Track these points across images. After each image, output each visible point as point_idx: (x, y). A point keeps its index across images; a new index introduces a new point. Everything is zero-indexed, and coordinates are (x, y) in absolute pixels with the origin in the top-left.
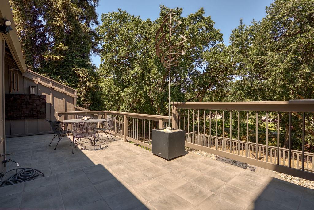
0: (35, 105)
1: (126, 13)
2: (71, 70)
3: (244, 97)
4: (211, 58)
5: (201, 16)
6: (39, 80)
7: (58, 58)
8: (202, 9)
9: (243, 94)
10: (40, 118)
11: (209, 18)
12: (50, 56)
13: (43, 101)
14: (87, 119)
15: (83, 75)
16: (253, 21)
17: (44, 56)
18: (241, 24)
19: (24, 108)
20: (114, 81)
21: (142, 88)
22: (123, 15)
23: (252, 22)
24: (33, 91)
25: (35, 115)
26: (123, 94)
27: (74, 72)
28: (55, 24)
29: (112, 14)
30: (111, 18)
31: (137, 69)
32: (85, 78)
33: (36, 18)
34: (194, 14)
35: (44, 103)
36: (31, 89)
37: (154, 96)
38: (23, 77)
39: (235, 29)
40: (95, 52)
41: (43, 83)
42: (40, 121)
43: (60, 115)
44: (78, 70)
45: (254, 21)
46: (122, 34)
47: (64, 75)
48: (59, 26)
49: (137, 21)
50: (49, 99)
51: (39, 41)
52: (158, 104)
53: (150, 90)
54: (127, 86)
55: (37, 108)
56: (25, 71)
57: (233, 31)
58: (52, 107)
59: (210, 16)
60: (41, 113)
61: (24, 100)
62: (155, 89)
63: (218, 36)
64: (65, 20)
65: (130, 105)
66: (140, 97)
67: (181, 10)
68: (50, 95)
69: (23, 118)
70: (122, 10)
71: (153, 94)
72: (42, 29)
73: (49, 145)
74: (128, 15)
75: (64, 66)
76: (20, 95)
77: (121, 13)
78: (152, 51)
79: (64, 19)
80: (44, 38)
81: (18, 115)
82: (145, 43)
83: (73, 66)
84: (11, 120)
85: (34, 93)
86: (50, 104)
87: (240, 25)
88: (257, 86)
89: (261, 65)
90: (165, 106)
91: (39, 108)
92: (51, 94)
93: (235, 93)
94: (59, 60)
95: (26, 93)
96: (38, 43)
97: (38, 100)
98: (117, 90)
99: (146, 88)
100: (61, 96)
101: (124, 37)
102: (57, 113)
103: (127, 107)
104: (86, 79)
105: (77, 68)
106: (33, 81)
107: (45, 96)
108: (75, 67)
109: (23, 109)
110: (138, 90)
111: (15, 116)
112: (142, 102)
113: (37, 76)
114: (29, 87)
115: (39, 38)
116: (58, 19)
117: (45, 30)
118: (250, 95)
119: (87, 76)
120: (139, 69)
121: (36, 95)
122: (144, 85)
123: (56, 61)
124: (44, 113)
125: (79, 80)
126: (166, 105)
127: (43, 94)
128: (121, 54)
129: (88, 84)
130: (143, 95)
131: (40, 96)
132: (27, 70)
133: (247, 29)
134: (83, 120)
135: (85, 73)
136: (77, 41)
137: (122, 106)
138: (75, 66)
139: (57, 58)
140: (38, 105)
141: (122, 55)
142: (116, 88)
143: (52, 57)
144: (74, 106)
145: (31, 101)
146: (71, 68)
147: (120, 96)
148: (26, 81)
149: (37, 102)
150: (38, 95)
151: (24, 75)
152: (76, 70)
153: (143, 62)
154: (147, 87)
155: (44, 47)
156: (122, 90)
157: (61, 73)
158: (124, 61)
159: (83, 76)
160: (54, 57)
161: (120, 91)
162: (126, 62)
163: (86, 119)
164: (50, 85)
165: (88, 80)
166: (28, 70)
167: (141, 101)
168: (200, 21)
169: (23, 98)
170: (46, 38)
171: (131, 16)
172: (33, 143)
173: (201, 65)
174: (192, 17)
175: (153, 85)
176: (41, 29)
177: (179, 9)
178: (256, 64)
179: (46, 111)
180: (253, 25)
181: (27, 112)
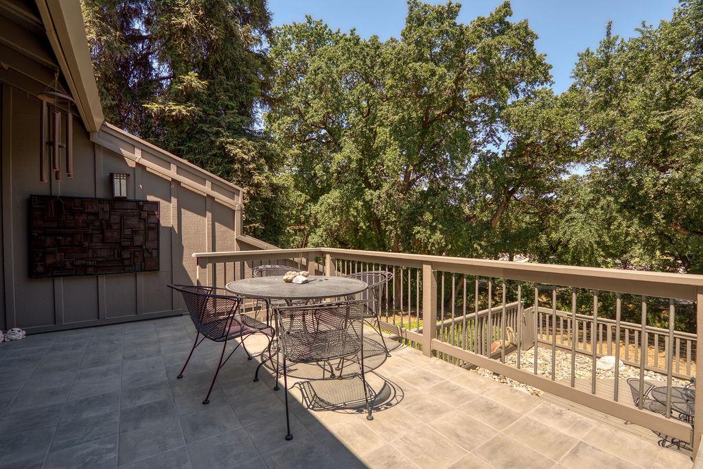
0: (127, 232)
1: (323, 26)
2: (212, 142)
3: (617, 212)
4: (533, 119)
5: (501, 21)
6: (138, 154)
7: (184, 112)
8: (507, 5)
9: (613, 206)
10: (141, 271)
11: (524, 25)
12: (162, 106)
13: (150, 221)
14: (304, 279)
15: (243, 155)
16: (640, 27)
17: (149, 106)
18: (608, 34)
19: (95, 240)
20: (295, 180)
21: (359, 193)
22: (316, 29)
23: (637, 29)
24: (121, 188)
25: (126, 262)
26: (314, 208)
27: (222, 147)
28: (177, 24)
29: (291, 27)
30: (289, 37)
31: (349, 150)
32: (249, 163)
33: (128, 24)
34: (487, 16)
35: (152, 225)
36: (116, 182)
37: (387, 213)
38: (94, 145)
39: (588, 50)
40: (265, 103)
41: (152, 166)
42: (142, 279)
43: (202, 261)
44: (232, 143)
45: (644, 26)
46: (315, 71)
47: (197, 156)
48: (187, 26)
49: (350, 41)
50: (168, 214)
51: (134, 77)
52: (397, 231)
53: (379, 197)
54: (326, 190)
55: (132, 240)
56: (98, 127)
57: (581, 56)
58: (175, 236)
59: (526, 21)
60: (146, 255)
61: (96, 214)
62: (389, 196)
63: (539, 71)
64: (201, 13)
65: (330, 232)
66: (355, 214)
67: (457, 6)
68: (170, 201)
69: (90, 270)
70: (314, 19)
71: (386, 207)
72: (143, 46)
73: (180, 377)
74: (327, 29)
75: (197, 133)
76: (82, 200)
77: (312, 25)
78: (384, 107)
79: (198, 11)
80: (146, 69)
81: (79, 263)
82: (368, 91)
83: (217, 134)
84: (56, 276)
85: (124, 194)
86: (171, 229)
87: (605, 38)
88: (655, 185)
89: (665, 133)
90: (418, 236)
91: (139, 240)
92: (174, 200)
93: (591, 205)
94: (184, 117)
95: (101, 193)
96: (132, 81)
97: (134, 216)
98: (301, 200)
99: (369, 194)
100: (202, 204)
101: (319, 77)
102: (194, 255)
103: (324, 238)
104: (251, 166)
105: (228, 137)
106: (121, 158)
107: (157, 204)
108: (223, 136)
109: (92, 244)
110: (350, 199)
111: (68, 265)
112: (361, 228)
113: (133, 145)
114: (111, 177)
115: (135, 68)
116: (182, 10)
117: (149, 48)
118: (633, 208)
119: (253, 160)
120: (355, 150)
121: (131, 201)
122: (365, 188)
123: (178, 121)
124: (155, 255)
125: (233, 168)
126: (419, 232)
127: (150, 198)
128: (312, 116)
129: (257, 178)
130: (362, 211)
131: (141, 203)
132: (104, 125)
133: (622, 46)
134: (290, 281)
135: (249, 151)
136: (226, 72)
137: (313, 234)
138: (222, 133)
139: (180, 111)
140: (135, 232)
141: (316, 119)
142: (301, 195)
143: (167, 108)
144: (236, 234)
145: (115, 219)
146: (213, 139)
147: (308, 213)
148: (100, 157)
149: (133, 221)
150: (137, 202)
151: (95, 138)
152: (227, 143)
153: (362, 134)
154: (371, 191)
155: (148, 88)
156: (314, 199)
157: (188, 152)
158: (315, 135)
159: (243, 159)
160: (173, 107)
161: (308, 201)
162: (320, 137)
163: (300, 277)
164: (171, 173)
165: (254, 169)
166: (109, 125)
167: (358, 223)
168: (502, 32)
169: (92, 210)
170: (152, 69)
171: (334, 32)
172: (124, 358)
173: (499, 139)
174: (482, 23)
175: (386, 186)
176: (140, 45)
177: (453, 5)
178: (651, 132)
179: (158, 249)
180: (641, 36)
181: (104, 253)
